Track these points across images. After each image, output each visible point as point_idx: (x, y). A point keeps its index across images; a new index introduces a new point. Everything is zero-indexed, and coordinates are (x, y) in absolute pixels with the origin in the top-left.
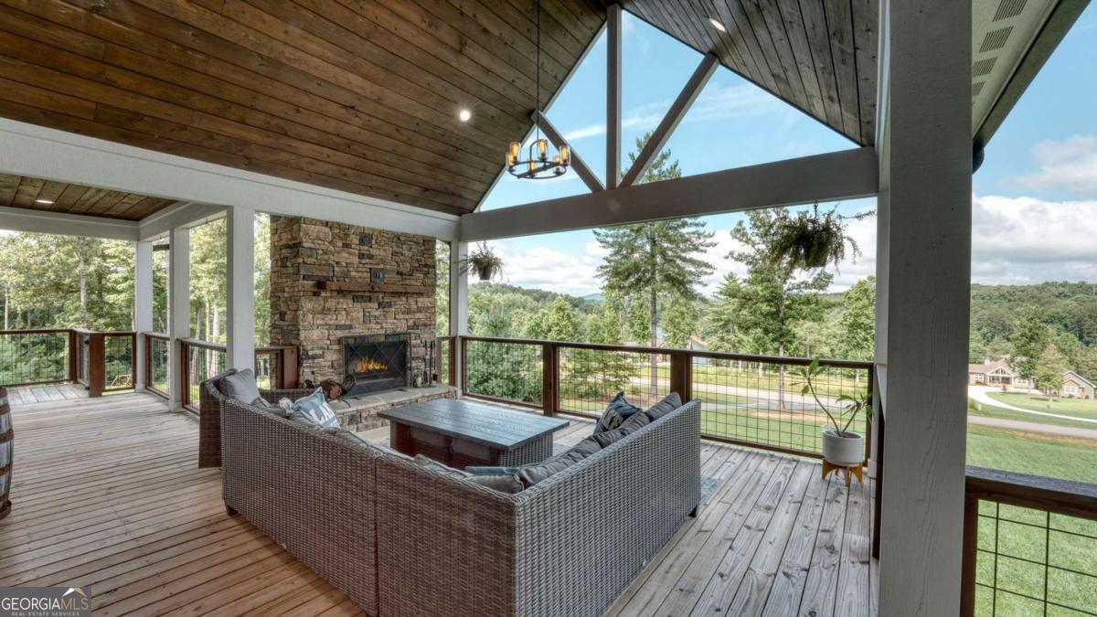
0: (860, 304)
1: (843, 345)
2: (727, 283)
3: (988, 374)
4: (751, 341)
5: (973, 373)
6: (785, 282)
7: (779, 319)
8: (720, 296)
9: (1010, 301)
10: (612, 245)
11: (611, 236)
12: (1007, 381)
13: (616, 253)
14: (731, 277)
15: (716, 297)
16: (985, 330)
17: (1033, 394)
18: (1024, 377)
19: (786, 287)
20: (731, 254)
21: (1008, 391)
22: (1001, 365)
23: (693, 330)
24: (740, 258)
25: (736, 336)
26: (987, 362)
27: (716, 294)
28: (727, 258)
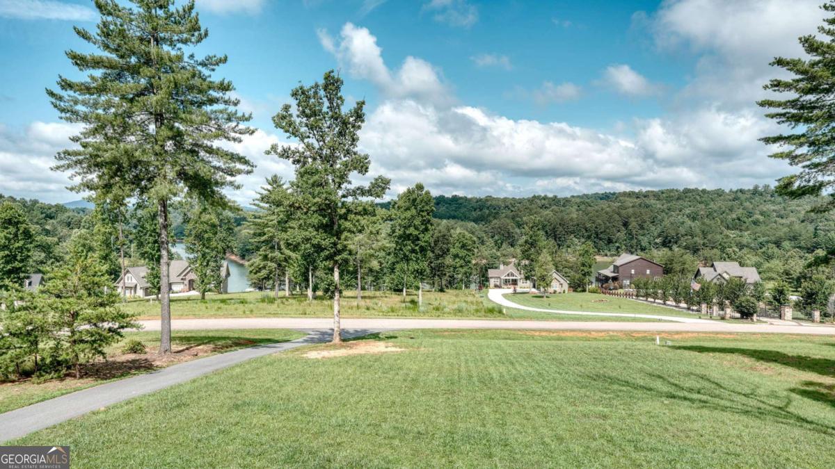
0: (408, 214)
1: (390, 257)
2: (269, 187)
3: (503, 277)
4: (299, 258)
5: (492, 278)
6: (339, 187)
7: (334, 232)
8: (262, 204)
9: (512, 211)
10: (85, 118)
11: (84, 103)
12: (515, 282)
13: (95, 132)
14: (275, 181)
15: (258, 205)
16: (496, 237)
17: (532, 293)
18: (527, 278)
19: (340, 193)
20: (274, 148)
21: (517, 291)
22: (511, 269)
23: (228, 247)
24: (285, 154)
25: (282, 253)
26: (502, 267)
27: (257, 202)
28: (268, 153)
